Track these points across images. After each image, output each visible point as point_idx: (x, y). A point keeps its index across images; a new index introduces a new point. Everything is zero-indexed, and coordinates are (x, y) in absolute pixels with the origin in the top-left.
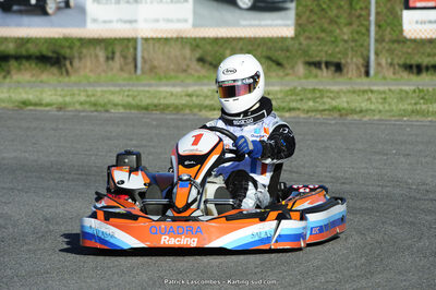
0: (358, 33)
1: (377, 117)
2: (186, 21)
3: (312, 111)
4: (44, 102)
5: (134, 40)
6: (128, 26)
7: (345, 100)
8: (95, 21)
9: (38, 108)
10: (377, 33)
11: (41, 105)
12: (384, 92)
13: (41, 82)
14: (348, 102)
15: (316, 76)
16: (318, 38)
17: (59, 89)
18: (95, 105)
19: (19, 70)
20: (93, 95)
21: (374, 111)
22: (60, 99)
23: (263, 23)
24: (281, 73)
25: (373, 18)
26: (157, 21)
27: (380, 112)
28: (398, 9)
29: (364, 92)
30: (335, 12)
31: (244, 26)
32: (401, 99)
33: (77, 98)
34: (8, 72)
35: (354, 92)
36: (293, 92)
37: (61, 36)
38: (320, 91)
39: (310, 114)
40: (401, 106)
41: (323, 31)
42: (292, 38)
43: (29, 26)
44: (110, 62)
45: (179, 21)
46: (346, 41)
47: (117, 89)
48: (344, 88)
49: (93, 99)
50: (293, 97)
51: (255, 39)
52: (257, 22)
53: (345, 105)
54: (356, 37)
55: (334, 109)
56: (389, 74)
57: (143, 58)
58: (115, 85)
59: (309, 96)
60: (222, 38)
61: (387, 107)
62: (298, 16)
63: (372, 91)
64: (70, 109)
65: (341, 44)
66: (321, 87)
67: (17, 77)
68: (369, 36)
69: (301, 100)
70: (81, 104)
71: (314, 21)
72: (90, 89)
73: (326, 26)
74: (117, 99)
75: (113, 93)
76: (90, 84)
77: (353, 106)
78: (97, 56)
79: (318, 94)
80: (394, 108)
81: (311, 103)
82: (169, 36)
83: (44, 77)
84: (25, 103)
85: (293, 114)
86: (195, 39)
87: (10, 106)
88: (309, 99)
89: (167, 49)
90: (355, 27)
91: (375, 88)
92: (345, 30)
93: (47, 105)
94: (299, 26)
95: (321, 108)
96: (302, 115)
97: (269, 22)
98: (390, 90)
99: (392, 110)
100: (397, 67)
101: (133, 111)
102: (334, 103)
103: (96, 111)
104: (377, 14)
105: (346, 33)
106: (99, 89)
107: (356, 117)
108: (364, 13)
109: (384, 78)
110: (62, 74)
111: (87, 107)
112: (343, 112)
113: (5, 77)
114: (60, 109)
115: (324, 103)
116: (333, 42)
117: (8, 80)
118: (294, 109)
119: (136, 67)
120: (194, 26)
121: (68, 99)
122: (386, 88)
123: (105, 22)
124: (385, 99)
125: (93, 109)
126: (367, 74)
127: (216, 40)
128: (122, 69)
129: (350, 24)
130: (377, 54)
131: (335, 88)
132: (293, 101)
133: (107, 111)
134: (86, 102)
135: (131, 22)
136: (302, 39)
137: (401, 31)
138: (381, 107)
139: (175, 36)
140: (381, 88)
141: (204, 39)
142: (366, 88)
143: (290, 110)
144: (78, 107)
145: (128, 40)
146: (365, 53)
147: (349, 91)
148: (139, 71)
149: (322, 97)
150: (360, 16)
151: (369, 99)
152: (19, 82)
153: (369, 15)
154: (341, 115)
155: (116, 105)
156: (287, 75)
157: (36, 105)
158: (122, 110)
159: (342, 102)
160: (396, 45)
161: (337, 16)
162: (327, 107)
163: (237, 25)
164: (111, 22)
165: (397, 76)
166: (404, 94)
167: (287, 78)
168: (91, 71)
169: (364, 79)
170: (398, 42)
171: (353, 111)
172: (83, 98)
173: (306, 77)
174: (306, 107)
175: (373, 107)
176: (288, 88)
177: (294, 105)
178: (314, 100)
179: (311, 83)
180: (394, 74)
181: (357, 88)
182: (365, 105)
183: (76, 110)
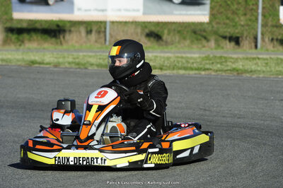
0: (250, 20)
1: (261, 76)
2: (138, 10)
3: (220, 71)
4: (45, 62)
5: (105, 23)
6: (101, 13)
7: (241, 63)
8: (79, 9)
9: (42, 66)
10: (262, 20)
11: (43, 63)
12: (267, 59)
13: (44, 49)
14: (243, 66)
15: (223, 48)
16: (224, 24)
17: (55, 53)
18: (78, 64)
19: (30, 40)
20: (78, 58)
21: (259, 71)
22: (56, 60)
23: (189, 13)
24: (200, 46)
25: (260, 11)
26: (120, 10)
27: (264, 72)
28: (277, 5)
29: (254, 59)
30: (236, 6)
31: (176, 15)
32: (278, 64)
33: (67, 60)
34: (23, 42)
35: (247, 59)
36: (208, 58)
37: (57, 19)
38: (225, 58)
39: (218, 72)
40: (277, 68)
41: (228, 18)
42: (207, 23)
43: (37, 12)
44: (89, 36)
45: (134, 10)
46: (243, 26)
47: (93, 54)
48: (241, 56)
49: (77, 60)
50: (208, 62)
51: (183, 23)
52: (184, 12)
53: (241, 67)
54: (250, 23)
55: (234, 69)
56: (270, 47)
57: (110, 34)
58: (91, 52)
59: (218, 61)
60: (162, 22)
61: (268, 69)
62: (212, 8)
63: (259, 58)
64: (62, 66)
65: (239, 27)
66: (225, 55)
67: (28, 45)
68: (257, 22)
69: (213, 63)
70: (69, 63)
71: (221, 13)
72: (75, 54)
73: (230, 15)
74: (93, 60)
75: (90, 57)
76: (75, 51)
77: (246, 67)
78: (80, 32)
79: (223, 60)
80: (273, 69)
81: (219, 66)
82: (128, 20)
83: (46, 45)
84: (33, 62)
85: (207, 72)
86: (144, 23)
87: (23, 64)
88: (218, 63)
89: (126, 29)
90: (248, 16)
91: (261, 56)
92: (242, 18)
93: (47, 64)
94: (212, 15)
95: (226, 69)
96: (213, 73)
97: (192, 12)
98: (271, 58)
99: (271, 71)
100: (275, 43)
101: (103, 69)
102: (234, 66)
103: (79, 68)
104: (263, 8)
105: (242, 20)
106: (81, 54)
107: (248, 75)
108: (254, 7)
109: (267, 50)
110: (57, 43)
111: (73, 65)
112: (240, 72)
113: (20, 45)
114: (56, 66)
115: (227, 66)
116: (234, 26)
117: (22, 47)
118: (208, 69)
119: (105, 40)
120: (144, 14)
121: (61, 60)
122: (268, 57)
123: (86, 10)
124: (267, 64)
125: (77, 67)
126: (256, 47)
127: (158, 24)
128: (96, 41)
129: (245, 15)
130: (262, 34)
131: (235, 56)
132: (207, 64)
133: (86, 68)
134: (73, 63)
135: (103, 11)
136: (214, 24)
137: (279, 20)
138: (264, 69)
139: (131, 20)
140: (265, 56)
141: (150, 22)
142: (255, 56)
143: (205, 70)
144: (67, 65)
145: (101, 22)
146: (255, 33)
147: (244, 58)
148: (107, 43)
149: (226, 61)
150: (252, 9)
151: (257, 64)
152: (29, 49)
153: (258, 8)
154: (238, 74)
155: (92, 65)
156: (204, 47)
157: (40, 63)
158: (96, 68)
159: (239, 65)
160: (275, 29)
161: (237, 9)
162: (229, 68)
163: (172, 14)
164: (90, 10)
165: (276, 49)
166: (280, 61)
167: (204, 49)
168: (77, 42)
169: (254, 51)
170: (277, 26)
171: (246, 71)
172: (70, 60)
173: (216, 49)
174: (215, 68)
175: (259, 69)
176: (204, 56)
177: (208, 66)
178: (221, 63)
179: (219, 53)
180: (274, 47)
181: (249, 56)
182: (254, 67)
183: (66, 68)
